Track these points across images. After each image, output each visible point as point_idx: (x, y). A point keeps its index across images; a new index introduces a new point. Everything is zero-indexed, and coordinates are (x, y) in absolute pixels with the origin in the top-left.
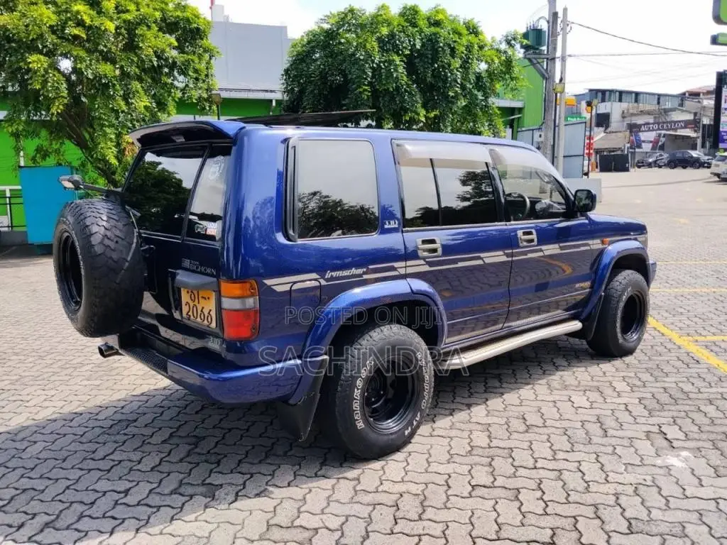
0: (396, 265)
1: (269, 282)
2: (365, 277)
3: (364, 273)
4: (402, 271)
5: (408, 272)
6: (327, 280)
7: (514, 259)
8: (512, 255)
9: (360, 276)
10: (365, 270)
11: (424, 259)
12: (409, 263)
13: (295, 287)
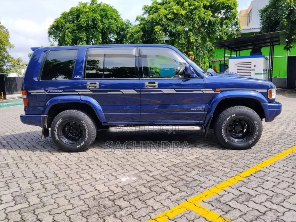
0: (76, 90)
1: (29, 91)
2: (63, 93)
3: (62, 92)
4: (80, 93)
5: (82, 93)
6: (48, 93)
7: (141, 93)
8: (140, 91)
9: (61, 92)
10: (63, 91)
11: (90, 89)
12: (82, 90)
13: (37, 94)
